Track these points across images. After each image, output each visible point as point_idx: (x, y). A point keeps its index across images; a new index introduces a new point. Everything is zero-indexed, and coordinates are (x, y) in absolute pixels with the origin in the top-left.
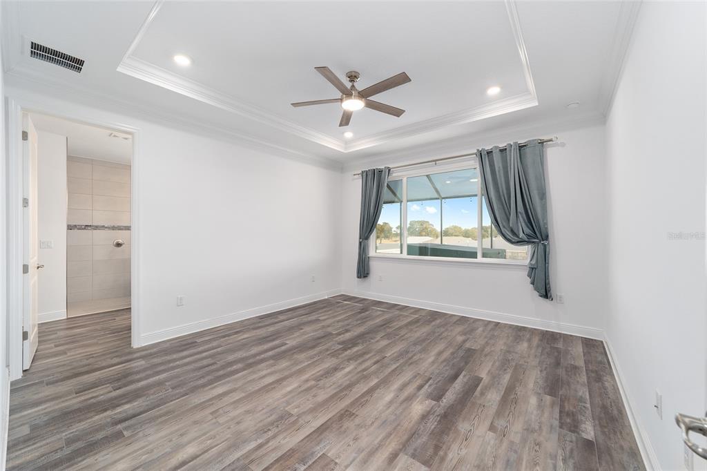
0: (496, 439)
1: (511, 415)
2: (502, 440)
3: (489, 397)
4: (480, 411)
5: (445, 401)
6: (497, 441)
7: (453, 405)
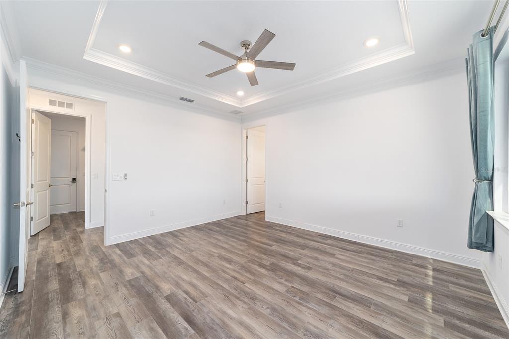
0: (110, 312)
1: (114, 335)
2: (106, 315)
3: (144, 332)
4: (136, 316)
5: (163, 301)
6: (109, 311)
7: (155, 303)
